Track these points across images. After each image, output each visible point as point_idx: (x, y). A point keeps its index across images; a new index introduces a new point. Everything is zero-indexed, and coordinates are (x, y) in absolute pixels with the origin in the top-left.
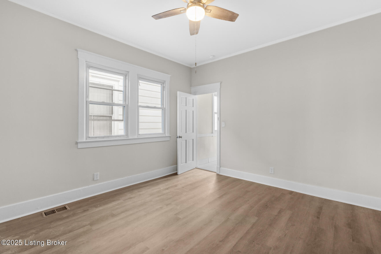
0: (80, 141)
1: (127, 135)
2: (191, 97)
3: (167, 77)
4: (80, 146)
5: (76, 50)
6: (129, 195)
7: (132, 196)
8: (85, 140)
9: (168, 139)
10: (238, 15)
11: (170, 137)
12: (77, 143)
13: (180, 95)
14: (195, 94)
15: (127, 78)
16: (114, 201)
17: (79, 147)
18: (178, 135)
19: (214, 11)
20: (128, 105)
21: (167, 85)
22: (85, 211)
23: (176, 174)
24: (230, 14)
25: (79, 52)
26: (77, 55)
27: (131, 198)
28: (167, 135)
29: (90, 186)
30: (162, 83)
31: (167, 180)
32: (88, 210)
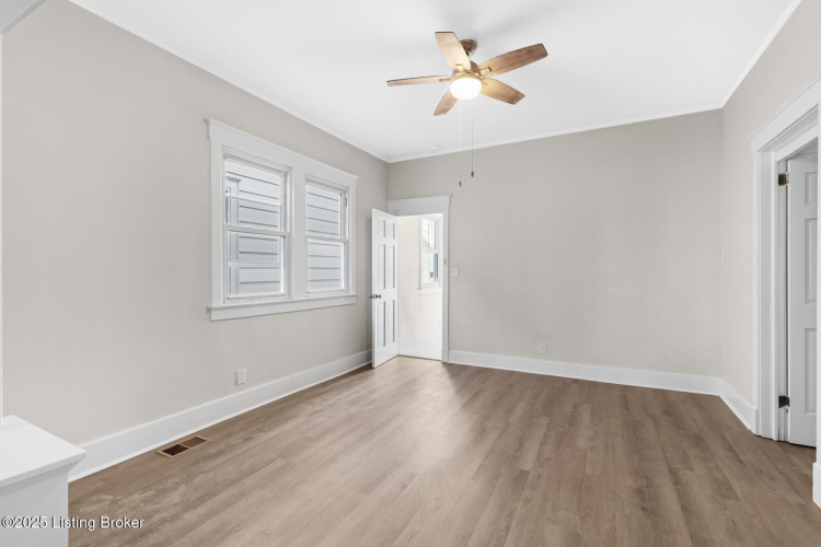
0: (214, 305)
1: (289, 293)
2: (391, 219)
3: (350, 180)
4: (215, 316)
5: (207, 122)
6: (309, 408)
7: (318, 408)
8: (222, 305)
9: (353, 301)
10: (523, 96)
11: (356, 296)
12: (209, 310)
13: (378, 217)
14: (396, 213)
15: (288, 179)
16: (289, 419)
17: (214, 318)
18: (374, 293)
19: (491, 86)
20: (290, 235)
21: (351, 196)
22: (248, 439)
23: (370, 367)
24: (513, 93)
25: (211, 126)
26: (208, 131)
27: (319, 411)
28: (352, 293)
29: (231, 396)
30: (344, 191)
31: (360, 378)
32: (251, 438)
